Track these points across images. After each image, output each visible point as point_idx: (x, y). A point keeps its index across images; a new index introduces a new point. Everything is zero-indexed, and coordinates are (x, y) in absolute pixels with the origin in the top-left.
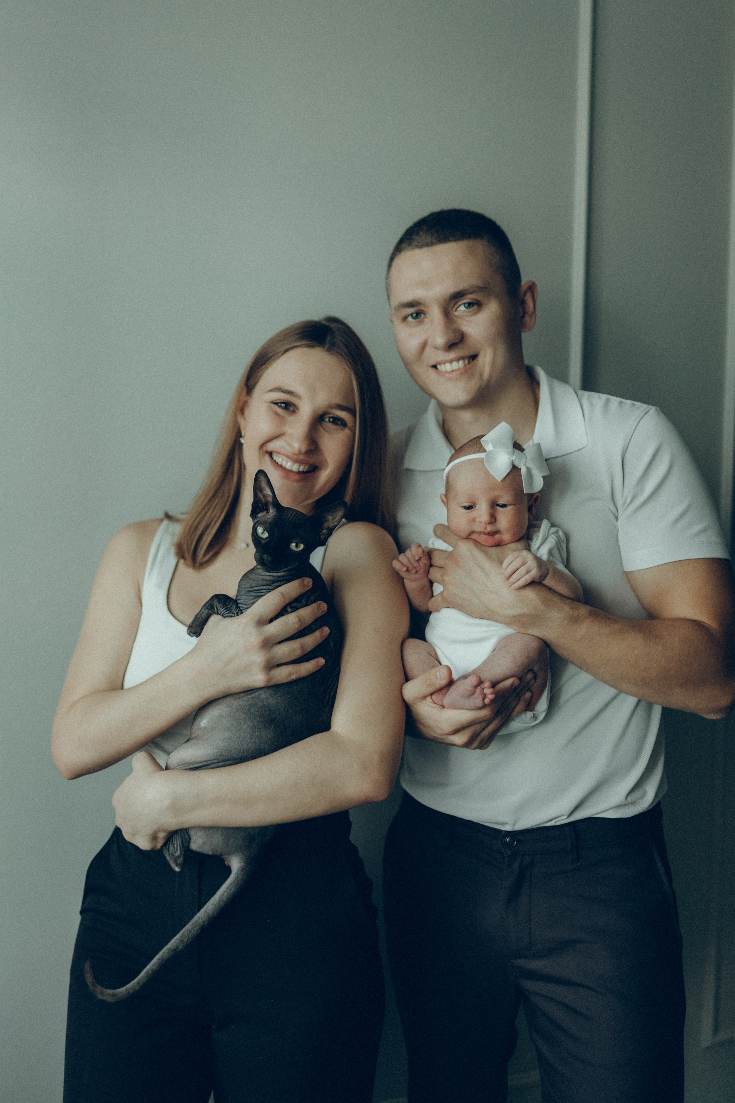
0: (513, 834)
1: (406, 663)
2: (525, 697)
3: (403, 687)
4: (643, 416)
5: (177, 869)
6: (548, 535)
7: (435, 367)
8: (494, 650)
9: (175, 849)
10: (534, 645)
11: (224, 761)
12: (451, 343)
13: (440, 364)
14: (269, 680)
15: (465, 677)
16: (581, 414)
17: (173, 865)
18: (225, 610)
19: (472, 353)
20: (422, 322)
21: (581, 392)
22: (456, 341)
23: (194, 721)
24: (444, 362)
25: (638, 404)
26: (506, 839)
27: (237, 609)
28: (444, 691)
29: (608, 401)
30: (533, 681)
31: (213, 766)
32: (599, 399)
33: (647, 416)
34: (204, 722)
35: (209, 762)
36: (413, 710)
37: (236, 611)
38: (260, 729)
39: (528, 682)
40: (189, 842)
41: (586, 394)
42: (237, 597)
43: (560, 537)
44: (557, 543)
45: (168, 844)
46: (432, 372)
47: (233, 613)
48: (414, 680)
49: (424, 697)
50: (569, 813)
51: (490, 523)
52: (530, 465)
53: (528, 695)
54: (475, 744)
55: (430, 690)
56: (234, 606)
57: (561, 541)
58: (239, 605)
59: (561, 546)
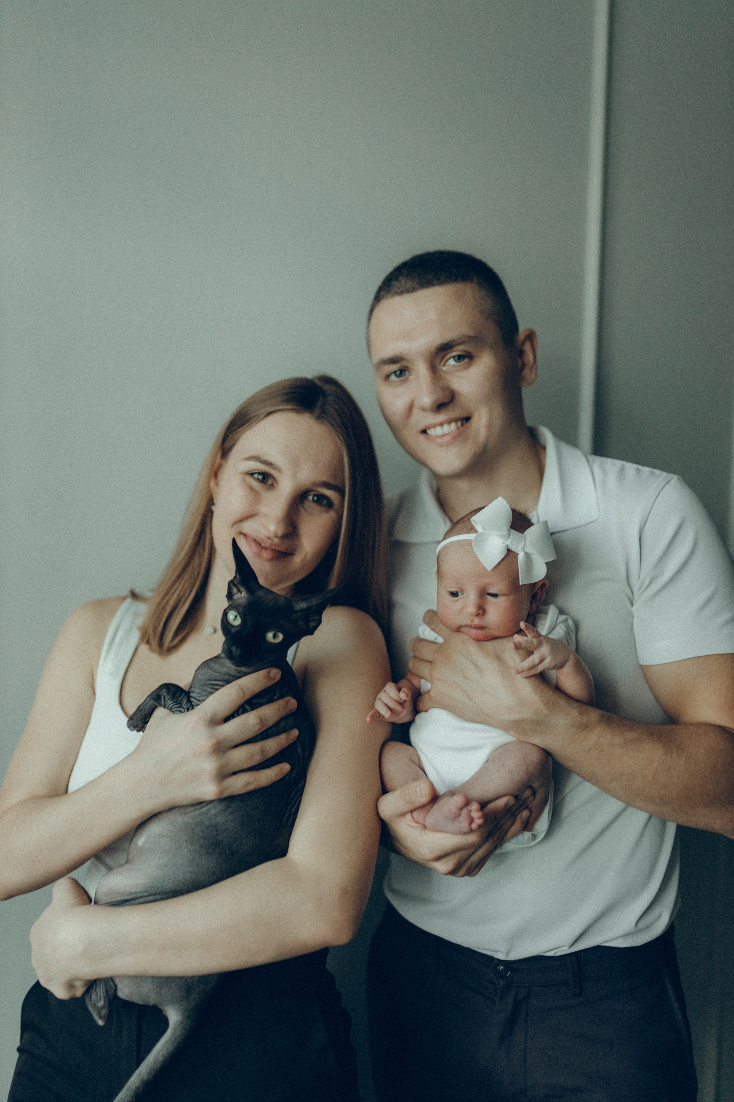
0: (509, 964)
1: (385, 771)
2: (523, 816)
3: (378, 802)
4: (664, 486)
5: (101, 1023)
6: (555, 624)
7: (424, 432)
8: (488, 761)
9: (99, 998)
10: (534, 757)
11: (155, 894)
12: (440, 402)
13: (429, 428)
14: (223, 791)
15: (452, 793)
16: (592, 484)
17: (96, 1017)
18: (173, 702)
19: (465, 415)
20: (406, 380)
21: (592, 458)
22: (446, 401)
23: (132, 838)
24: (434, 426)
25: (657, 472)
26: (499, 967)
27: (188, 704)
28: (427, 808)
29: (622, 469)
30: (532, 798)
31: (142, 900)
32: (612, 465)
33: (667, 487)
34: (141, 840)
35: (139, 895)
36: (390, 827)
37: (187, 705)
38: (201, 855)
39: (526, 800)
40: (116, 990)
41: (598, 460)
42: (191, 687)
43: (569, 627)
44: (566, 634)
45: (90, 992)
46: (422, 438)
47: (183, 708)
48: (391, 792)
49: (403, 815)
50: (571, 943)
51: (477, 615)
52: (529, 550)
53: (525, 814)
54: (462, 871)
55: (410, 807)
56: (185, 700)
57: (570, 631)
58: (192, 699)
59: (571, 638)
